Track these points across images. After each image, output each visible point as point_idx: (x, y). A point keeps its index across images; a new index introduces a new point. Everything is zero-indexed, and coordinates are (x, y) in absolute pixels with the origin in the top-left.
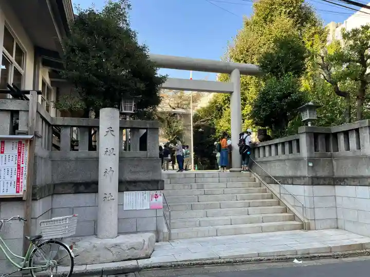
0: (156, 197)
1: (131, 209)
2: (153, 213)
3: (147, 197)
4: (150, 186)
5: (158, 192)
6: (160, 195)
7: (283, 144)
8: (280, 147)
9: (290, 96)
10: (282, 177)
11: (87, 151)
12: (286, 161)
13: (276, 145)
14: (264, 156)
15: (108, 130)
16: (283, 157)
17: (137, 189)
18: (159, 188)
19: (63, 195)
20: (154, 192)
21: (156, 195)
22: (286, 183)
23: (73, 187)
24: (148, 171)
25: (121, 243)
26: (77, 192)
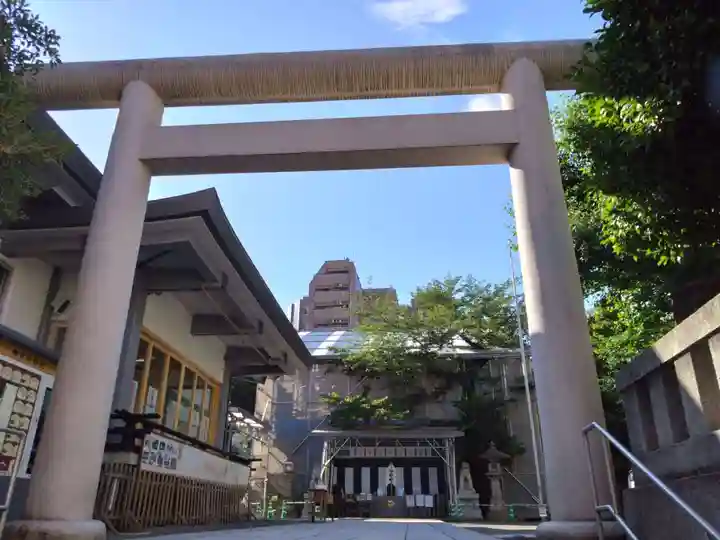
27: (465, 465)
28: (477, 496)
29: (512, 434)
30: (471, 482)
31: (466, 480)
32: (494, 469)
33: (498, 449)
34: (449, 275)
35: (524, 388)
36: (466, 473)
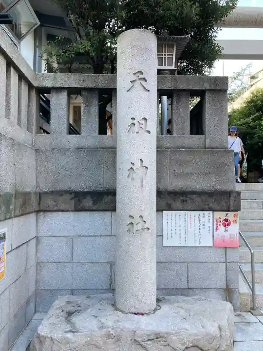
0: (227, 223)
1: (177, 244)
2: (219, 255)
3: (206, 224)
4: (212, 203)
5: (231, 216)
6: (235, 221)
11: (97, 135)
15: (134, 78)
18: (232, 208)
19: (55, 214)
20: (221, 215)
21: (226, 220)
23: (71, 199)
24: (207, 174)
25: (167, 333)
26: (78, 209)
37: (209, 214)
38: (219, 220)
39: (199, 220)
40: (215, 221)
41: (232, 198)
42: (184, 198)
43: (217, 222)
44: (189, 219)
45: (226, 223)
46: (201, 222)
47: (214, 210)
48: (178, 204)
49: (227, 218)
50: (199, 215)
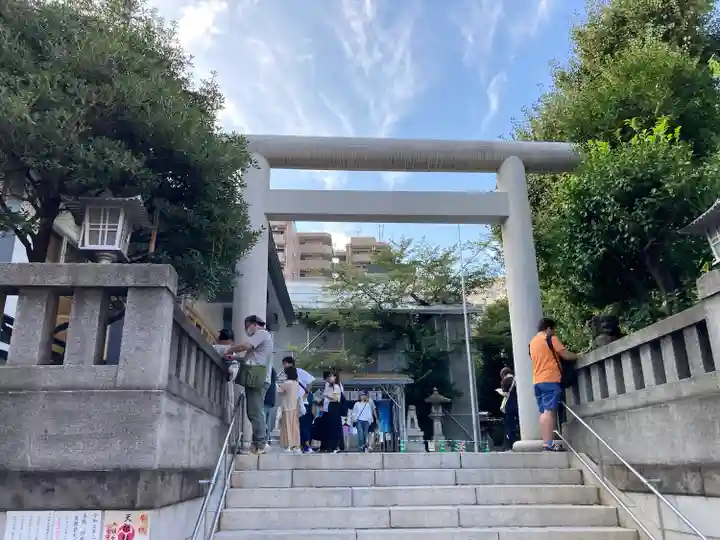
3: (88, 535)
4: (102, 493)
5: (136, 518)
6: (143, 530)
7: (655, 345)
8: (646, 359)
9: (658, 185)
10: (666, 468)
12: (672, 407)
13: (635, 353)
14: (605, 394)
16: (660, 393)
17: (55, 504)
18: (138, 505)
20: (117, 518)
21: (126, 528)
22: (681, 488)
27: (413, 407)
28: (422, 434)
29: (452, 381)
30: (416, 421)
31: (412, 420)
32: (437, 412)
33: (440, 393)
34: (402, 237)
35: (464, 341)
36: (413, 414)
37: (95, 515)
38: (114, 527)
39: (75, 529)
40: (105, 529)
41: (142, 483)
42: (49, 486)
43: (108, 531)
44: (56, 526)
45: (126, 534)
46: (78, 532)
47: (104, 509)
48: (36, 497)
49: (128, 523)
50: (76, 518)
